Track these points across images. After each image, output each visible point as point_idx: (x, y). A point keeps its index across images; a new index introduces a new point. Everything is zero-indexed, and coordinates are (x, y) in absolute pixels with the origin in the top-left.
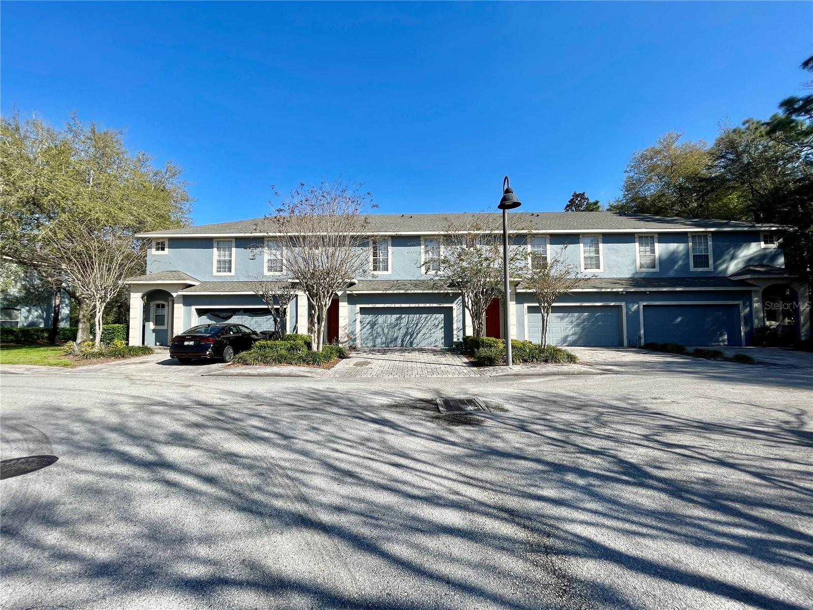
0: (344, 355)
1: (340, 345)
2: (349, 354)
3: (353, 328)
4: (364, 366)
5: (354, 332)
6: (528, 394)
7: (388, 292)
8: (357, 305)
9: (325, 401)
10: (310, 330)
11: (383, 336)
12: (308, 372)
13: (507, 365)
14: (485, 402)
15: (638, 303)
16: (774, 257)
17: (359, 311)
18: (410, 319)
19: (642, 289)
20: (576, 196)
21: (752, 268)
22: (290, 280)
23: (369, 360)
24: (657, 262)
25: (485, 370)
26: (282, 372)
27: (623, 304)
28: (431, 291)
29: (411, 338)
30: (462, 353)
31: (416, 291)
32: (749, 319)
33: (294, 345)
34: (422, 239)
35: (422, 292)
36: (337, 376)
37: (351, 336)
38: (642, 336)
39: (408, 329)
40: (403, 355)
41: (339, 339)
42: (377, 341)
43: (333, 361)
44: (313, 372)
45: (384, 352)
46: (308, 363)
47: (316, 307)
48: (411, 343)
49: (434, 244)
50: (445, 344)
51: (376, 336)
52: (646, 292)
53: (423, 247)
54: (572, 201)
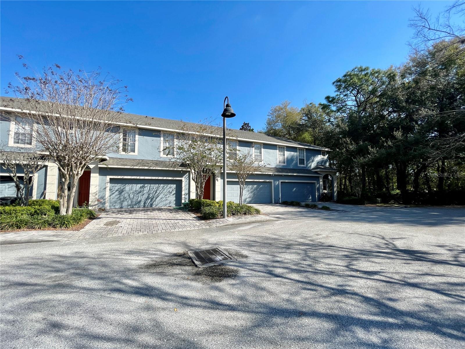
0: (94, 216)
1: (90, 208)
2: (99, 215)
3: (104, 194)
4: (115, 226)
5: (104, 197)
6: (250, 239)
7: (135, 167)
8: (107, 176)
9: (72, 271)
10: (59, 196)
11: (129, 200)
12: (54, 236)
13: (224, 217)
14: (226, 250)
15: (279, 181)
16: (325, 162)
17: (109, 181)
18: (151, 188)
19: (280, 174)
20: (245, 124)
21: (319, 166)
22: (39, 153)
23: (118, 220)
24: (286, 160)
25: (210, 222)
26: (18, 239)
27: (272, 181)
28: (167, 169)
29: (151, 201)
30: (189, 211)
31: (157, 168)
32: (319, 189)
33: (39, 210)
34: (162, 133)
35: (161, 169)
36: (87, 237)
37: (101, 200)
38: (280, 198)
39: (149, 195)
40: (146, 213)
41: (90, 203)
42: (123, 204)
43: (83, 222)
44: (60, 235)
45: (131, 212)
46: (54, 227)
47: (68, 176)
48: (151, 205)
49: (170, 137)
50: (176, 204)
51: (123, 200)
52: (282, 175)
53: (162, 139)
54: (242, 126)
